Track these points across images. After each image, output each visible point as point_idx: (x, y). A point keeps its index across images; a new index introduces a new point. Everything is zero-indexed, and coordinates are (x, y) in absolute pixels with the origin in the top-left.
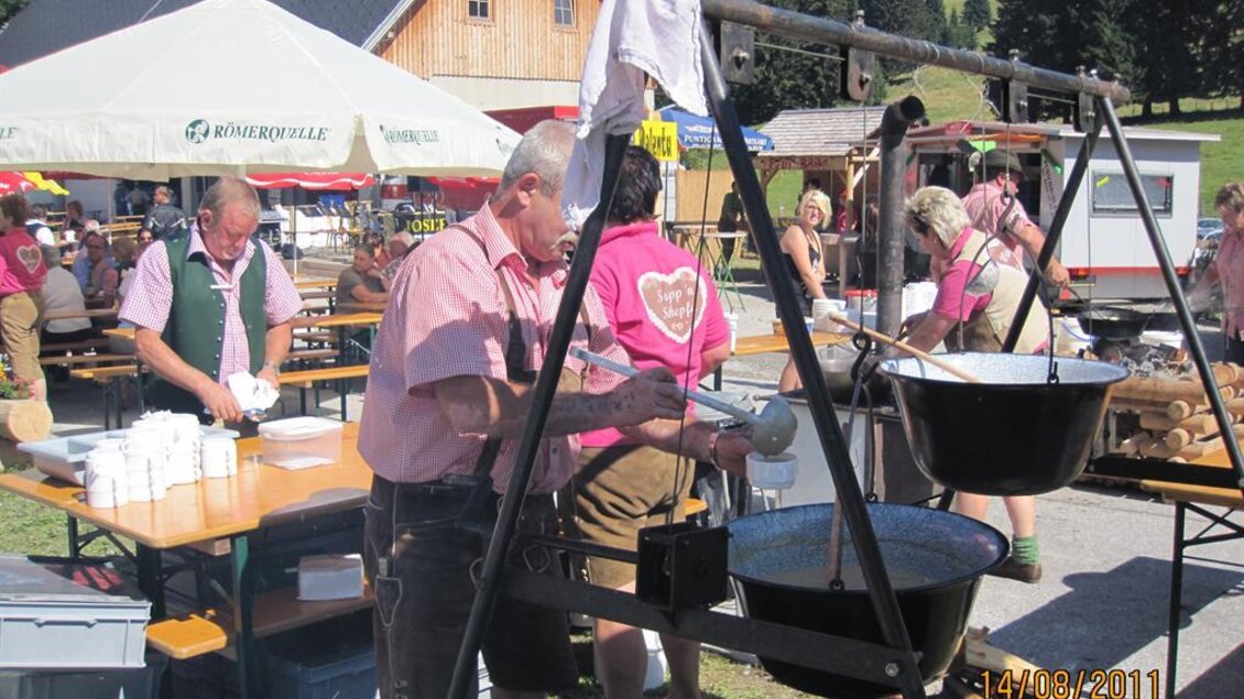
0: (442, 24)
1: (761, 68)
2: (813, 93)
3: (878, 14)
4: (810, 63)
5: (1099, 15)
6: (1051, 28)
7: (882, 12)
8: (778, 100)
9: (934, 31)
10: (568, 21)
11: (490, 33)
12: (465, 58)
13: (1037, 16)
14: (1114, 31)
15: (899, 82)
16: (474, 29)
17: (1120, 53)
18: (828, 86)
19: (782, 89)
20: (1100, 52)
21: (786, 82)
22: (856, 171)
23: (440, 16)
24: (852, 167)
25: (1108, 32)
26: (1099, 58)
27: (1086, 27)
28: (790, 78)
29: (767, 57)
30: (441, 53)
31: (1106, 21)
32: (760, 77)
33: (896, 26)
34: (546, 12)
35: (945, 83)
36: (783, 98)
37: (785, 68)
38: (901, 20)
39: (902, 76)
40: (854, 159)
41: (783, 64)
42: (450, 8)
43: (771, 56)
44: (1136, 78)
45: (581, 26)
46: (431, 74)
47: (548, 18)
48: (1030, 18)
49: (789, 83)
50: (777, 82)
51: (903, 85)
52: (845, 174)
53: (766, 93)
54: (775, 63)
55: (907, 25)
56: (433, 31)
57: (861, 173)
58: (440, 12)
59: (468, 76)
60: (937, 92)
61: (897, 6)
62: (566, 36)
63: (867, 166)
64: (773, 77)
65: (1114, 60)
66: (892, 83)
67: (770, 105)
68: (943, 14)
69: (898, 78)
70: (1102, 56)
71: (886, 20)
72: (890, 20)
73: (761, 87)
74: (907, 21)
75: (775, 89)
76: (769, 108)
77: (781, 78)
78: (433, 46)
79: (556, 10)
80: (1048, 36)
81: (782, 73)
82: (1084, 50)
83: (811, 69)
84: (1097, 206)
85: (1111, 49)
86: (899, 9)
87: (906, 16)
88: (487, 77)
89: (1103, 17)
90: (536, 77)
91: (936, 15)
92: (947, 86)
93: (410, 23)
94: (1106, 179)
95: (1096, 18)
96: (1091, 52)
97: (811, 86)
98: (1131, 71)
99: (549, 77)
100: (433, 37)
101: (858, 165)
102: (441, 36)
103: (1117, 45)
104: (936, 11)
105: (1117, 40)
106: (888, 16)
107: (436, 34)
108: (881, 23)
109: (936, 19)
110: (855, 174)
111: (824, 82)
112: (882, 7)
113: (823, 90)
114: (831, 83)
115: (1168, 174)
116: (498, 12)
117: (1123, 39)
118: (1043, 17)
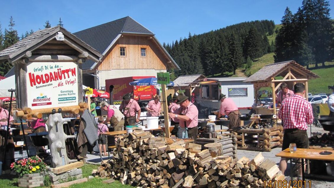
0: (114, 58)
1: (218, 59)
2: (231, 65)
3: (249, 43)
4: (230, 57)
5: (302, 42)
6: (290, 46)
7: (250, 43)
8: (223, 67)
9: (266, 47)
10: (145, 55)
11: (126, 59)
12: (119, 65)
13: (286, 43)
14: (306, 45)
15: (256, 61)
16: (122, 58)
17: (308, 51)
18: (235, 63)
19: (224, 64)
20: (302, 51)
21: (225, 62)
22: (192, 89)
23: (113, 56)
24: (191, 88)
25: (304, 46)
26: (303, 53)
27: (299, 45)
28: (226, 61)
29: (220, 56)
30: (114, 64)
31: (304, 43)
32: (218, 61)
33: (254, 46)
34: (139, 53)
35: (268, 60)
36: (224, 67)
37: (224, 59)
38: (255, 45)
39: (257, 59)
40: (191, 86)
41: (224, 58)
42: (116, 54)
43: (221, 56)
44: (312, 57)
45: (148, 56)
46: (111, 69)
47: (140, 55)
48: (285, 43)
49: (225, 63)
50: (223, 63)
51: (257, 61)
52: (190, 89)
53: (220, 65)
54: (222, 58)
55: (257, 46)
56: (112, 59)
57: (194, 89)
58: (113, 55)
59: (120, 69)
60: (266, 63)
61: (254, 41)
62: (144, 59)
63: (195, 88)
64: (221, 61)
65: (306, 53)
66: (254, 61)
67: (221, 69)
68: (268, 42)
69: (255, 60)
70: (303, 52)
71: (252, 45)
72: (253, 45)
73: (218, 64)
74: (257, 45)
75: (222, 64)
76: (221, 70)
77: (224, 62)
78: (112, 63)
79: (141, 53)
80: (289, 48)
81: (224, 60)
82: (299, 51)
83: (231, 59)
84: (230, 95)
85: (306, 50)
86: (255, 42)
87: (257, 44)
88: (125, 69)
89: (303, 42)
90: (137, 68)
91: (266, 43)
92: (268, 61)
93: (106, 58)
94: (231, 89)
95: (301, 43)
96: (300, 51)
97: (231, 63)
98: (311, 56)
99: (140, 68)
100: (112, 61)
101: (193, 88)
102: (113, 60)
103: (307, 49)
104: (266, 41)
105: (307, 48)
106: (252, 44)
107: (112, 60)
108: (250, 46)
109: (266, 44)
110: (192, 90)
111: (234, 62)
112: (251, 42)
113: (234, 64)
114: (236, 62)
115: (246, 87)
116: (127, 54)
117: (308, 47)
118: (288, 43)
